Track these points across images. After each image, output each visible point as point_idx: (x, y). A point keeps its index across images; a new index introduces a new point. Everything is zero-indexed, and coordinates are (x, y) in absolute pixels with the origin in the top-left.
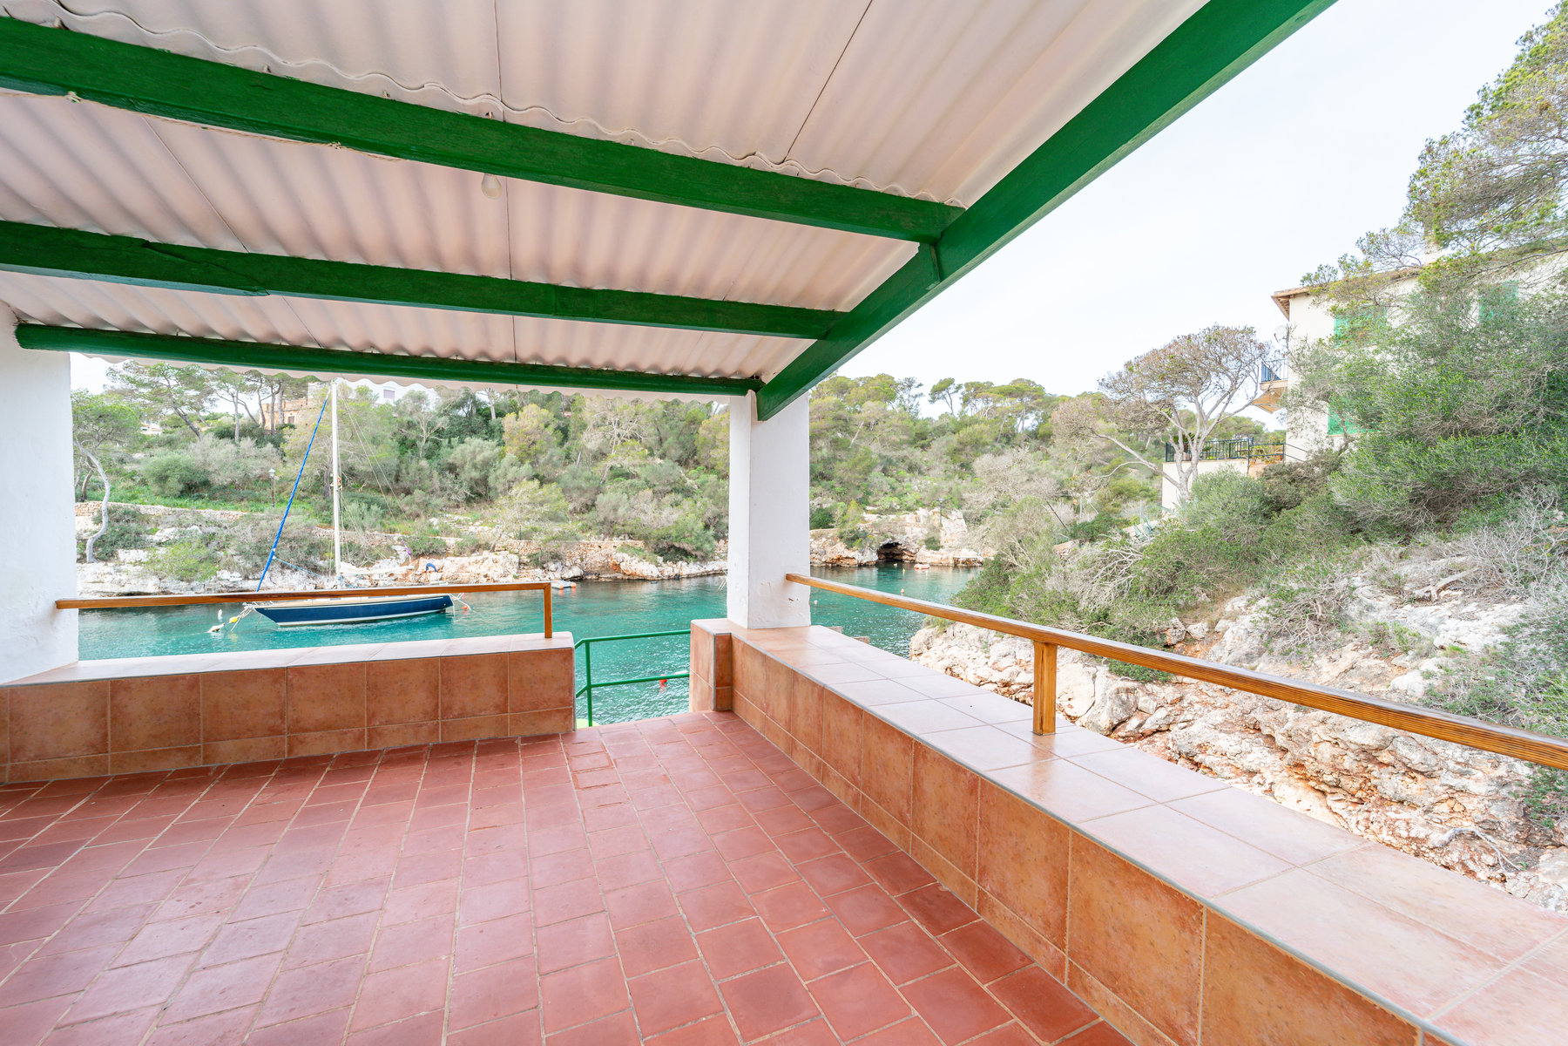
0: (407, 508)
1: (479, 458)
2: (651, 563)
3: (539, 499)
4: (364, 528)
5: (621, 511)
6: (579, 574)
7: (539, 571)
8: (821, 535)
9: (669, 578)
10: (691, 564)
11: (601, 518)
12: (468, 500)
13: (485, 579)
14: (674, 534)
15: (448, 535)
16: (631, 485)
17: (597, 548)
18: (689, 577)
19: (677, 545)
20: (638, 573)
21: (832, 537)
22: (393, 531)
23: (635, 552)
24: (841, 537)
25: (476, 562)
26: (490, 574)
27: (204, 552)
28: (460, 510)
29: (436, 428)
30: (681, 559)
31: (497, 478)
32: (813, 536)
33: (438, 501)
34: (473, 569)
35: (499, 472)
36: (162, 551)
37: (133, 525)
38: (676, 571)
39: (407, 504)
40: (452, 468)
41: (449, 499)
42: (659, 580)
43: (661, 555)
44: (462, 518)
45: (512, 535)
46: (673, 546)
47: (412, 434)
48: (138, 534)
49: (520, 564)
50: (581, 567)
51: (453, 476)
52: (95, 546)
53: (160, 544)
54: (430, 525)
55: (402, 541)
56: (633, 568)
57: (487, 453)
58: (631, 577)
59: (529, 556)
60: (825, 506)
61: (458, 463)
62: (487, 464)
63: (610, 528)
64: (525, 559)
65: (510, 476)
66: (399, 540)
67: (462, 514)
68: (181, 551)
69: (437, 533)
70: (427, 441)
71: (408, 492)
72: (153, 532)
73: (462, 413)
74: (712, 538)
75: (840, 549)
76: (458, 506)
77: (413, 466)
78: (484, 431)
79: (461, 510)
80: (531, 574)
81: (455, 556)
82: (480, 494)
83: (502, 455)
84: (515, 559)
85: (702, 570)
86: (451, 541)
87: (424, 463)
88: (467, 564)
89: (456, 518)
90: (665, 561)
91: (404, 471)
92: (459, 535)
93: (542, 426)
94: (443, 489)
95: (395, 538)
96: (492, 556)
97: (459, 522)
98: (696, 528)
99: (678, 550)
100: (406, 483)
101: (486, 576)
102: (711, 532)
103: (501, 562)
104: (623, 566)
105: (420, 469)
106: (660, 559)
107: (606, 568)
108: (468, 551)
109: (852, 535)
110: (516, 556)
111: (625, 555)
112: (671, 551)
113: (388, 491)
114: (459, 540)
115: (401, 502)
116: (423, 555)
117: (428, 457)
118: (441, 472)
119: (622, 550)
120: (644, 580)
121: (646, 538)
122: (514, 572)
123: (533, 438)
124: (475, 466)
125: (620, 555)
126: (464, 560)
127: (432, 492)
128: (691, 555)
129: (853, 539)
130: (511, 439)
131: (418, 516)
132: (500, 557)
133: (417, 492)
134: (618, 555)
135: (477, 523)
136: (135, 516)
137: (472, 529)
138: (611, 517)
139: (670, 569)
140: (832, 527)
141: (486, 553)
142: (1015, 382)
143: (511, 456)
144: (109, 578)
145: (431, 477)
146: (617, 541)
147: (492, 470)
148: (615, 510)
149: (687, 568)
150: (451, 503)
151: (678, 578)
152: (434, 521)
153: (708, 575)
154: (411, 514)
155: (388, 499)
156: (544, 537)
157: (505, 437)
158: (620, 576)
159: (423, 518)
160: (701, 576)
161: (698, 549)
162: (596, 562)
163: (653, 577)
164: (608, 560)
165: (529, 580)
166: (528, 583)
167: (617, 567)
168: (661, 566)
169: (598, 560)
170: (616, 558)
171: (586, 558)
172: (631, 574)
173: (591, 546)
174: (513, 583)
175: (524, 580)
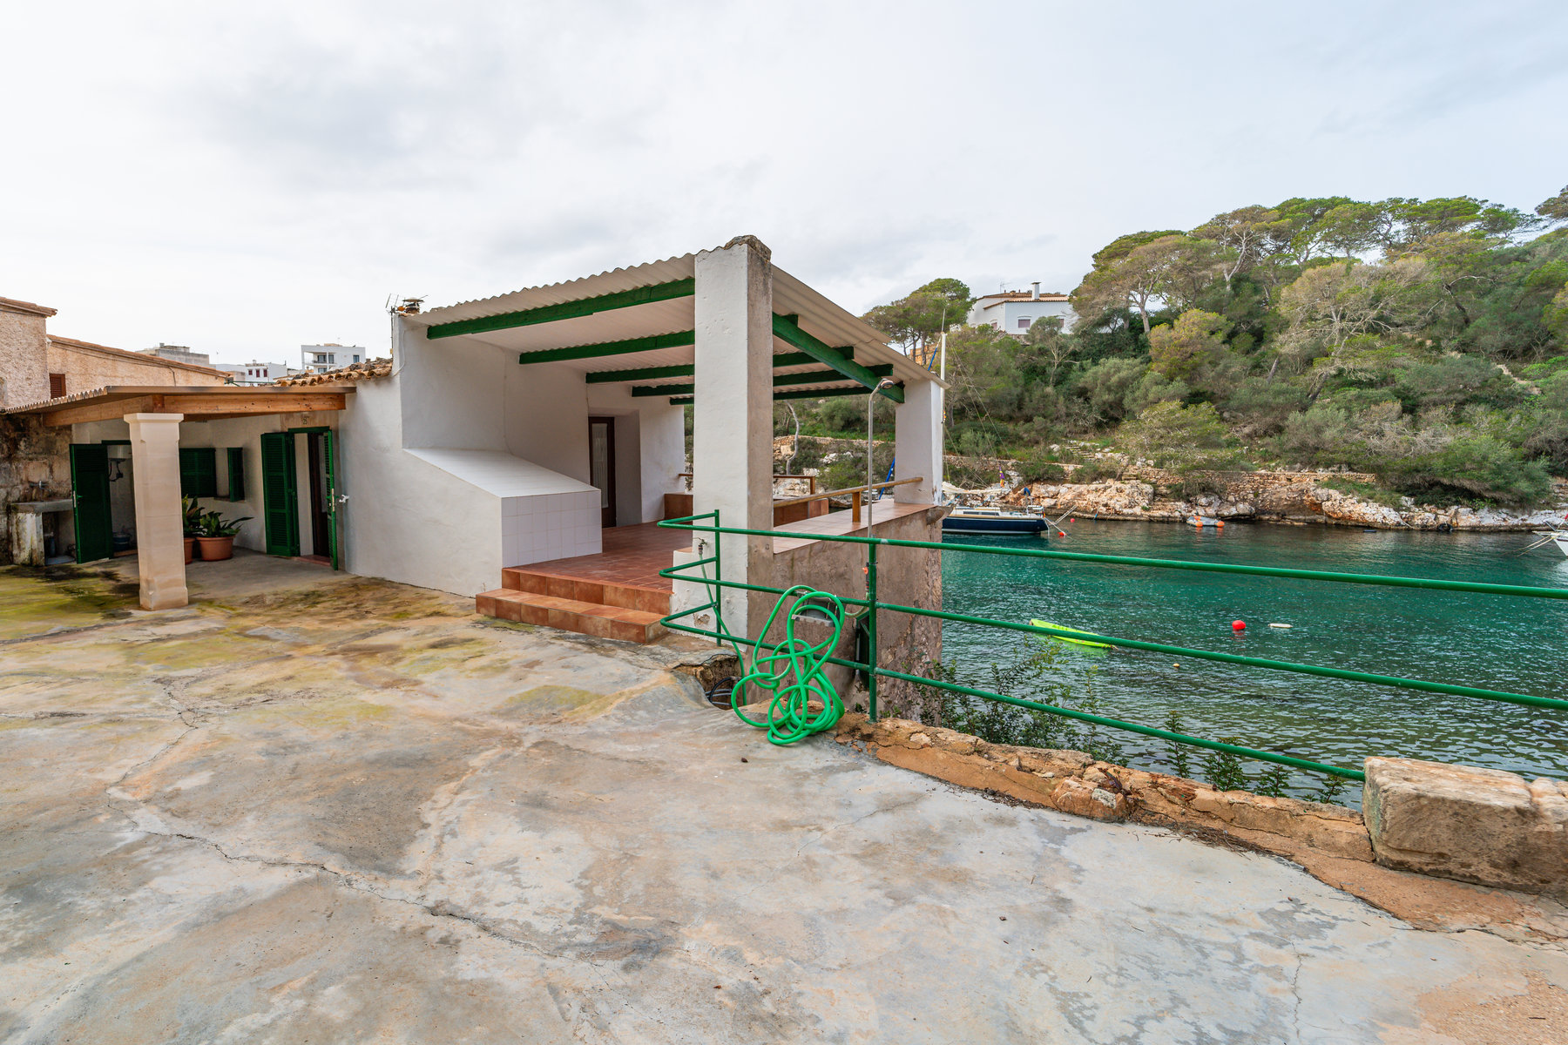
0: (1025, 435)
1: (1114, 379)
2: (1385, 504)
4: (978, 455)
6: (1247, 512)
7: (1181, 505)
9: (1425, 529)
10: (1482, 511)
11: (1295, 442)
12: (1099, 426)
13: (1105, 509)
15: (1068, 462)
16: (1359, 397)
17: (1284, 482)
18: (1473, 530)
19: (1448, 477)
20: (1355, 516)
22: (1008, 457)
23: (1348, 488)
25: (1097, 490)
26: (1111, 503)
27: (852, 472)
28: (1087, 436)
29: (1069, 351)
30: (1457, 503)
31: (1135, 400)
33: (1059, 427)
34: (1092, 497)
35: (1137, 394)
36: (827, 470)
37: (812, 451)
38: (1443, 519)
39: (1026, 432)
40: (1083, 393)
41: (1076, 426)
42: (1401, 531)
43: (1411, 494)
44: (1088, 444)
45: (1151, 462)
46: (1440, 481)
47: (1042, 360)
48: (815, 457)
49: (1155, 494)
50: (1253, 504)
51: (1081, 400)
52: (791, 465)
53: (827, 465)
54: (1050, 451)
55: (1017, 467)
56: (1346, 510)
57: (1123, 374)
58: (1340, 522)
59: (1169, 487)
61: (1089, 386)
62: (1123, 385)
63: (1310, 456)
64: (1163, 490)
65: (1151, 397)
66: (1013, 466)
67: (1090, 440)
68: (838, 469)
69: (1056, 460)
70: (1058, 366)
71: (1029, 419)
72: (823, 456)
73: (1106, 330)
74: (1542, 473)
76: (1086, 432)
77: (1037, 393)
78: (1131, 348)
79: (1091, 435)
80: (1169, 507)
81: (1073, 483)
82: (1111, 418)
83: (1143, 374)
84: (1148, 488)
85: (1512, 522)
86: (1069, 468)
87: (1049, 389)
88: (1085, 492)
89: (1082, 444)
90: (1418, 504)
91: (1027, 399)
92: (1081, 461)
93: (1205, 334)
94: (1068, 415)
95: (1009, 464)
96: (1118, 484)
97: (1084, 449)
98: (1492, 457)
100: (1027, 411)
101: (1106, 505)
102: (1543, 462)
103: (1127, 491)
104: (1326, 506)
105: (1045, 396)
106: (1406, 501)
107: (1297, 507)
108: (1087, 478)
110: (1148, 486)
111: (1331, 491)
112: (1435, 488)
113: (1010, 419)
114: (1079, 466)
115: (1020, 428)
116: (1038, 480)
117: (1057, 384)
118: (1068, 398)
119: (1329, 484)
121: (1381, 469)
122: (1144, 504)
123: (1189, 350)
124: (1109, 390)
125: (1322, 492)
126: (1083, 488)
127: (1057, 418)
128: (1482, 498)
130: (1160, 353)
131: (1037, 442)
132: (1127, 487)
133: (1035, 419)
134: (1319, 491)
135: (1107, 450)
136: (814, 445)
137: (1099, 455)
138: (1312, 441)
139: (1425, 516)
141: (1110, 482)
143: (1155, 372)
144: (797, 487)
145: (1055, 404)
146: (1323, 474)
147: (1127, 392)
149: (1470, 516)
150: (1077, 429)
151: (1446, 529)
152: (1055, 447)
154: (1029, 441)
155: (1010, 427)
156: (1180, 465)
157: (1152, 352)
158: (1321, 519)
159: (1042, 445)
161: (1501, 488)
162: (1281, 499)
163: (1386, 524)
164: (1305, 498)
165: (1166, 514)
166: (1163, 517)
167: (1316, 507)
168: (1408, 509)
169: (1284, 496)
170: (1316, 496)
171: (1264, 492)
172: (1343, 518)
173: (1275, 478)
174: (1142, 515)
175: (1157, 513)
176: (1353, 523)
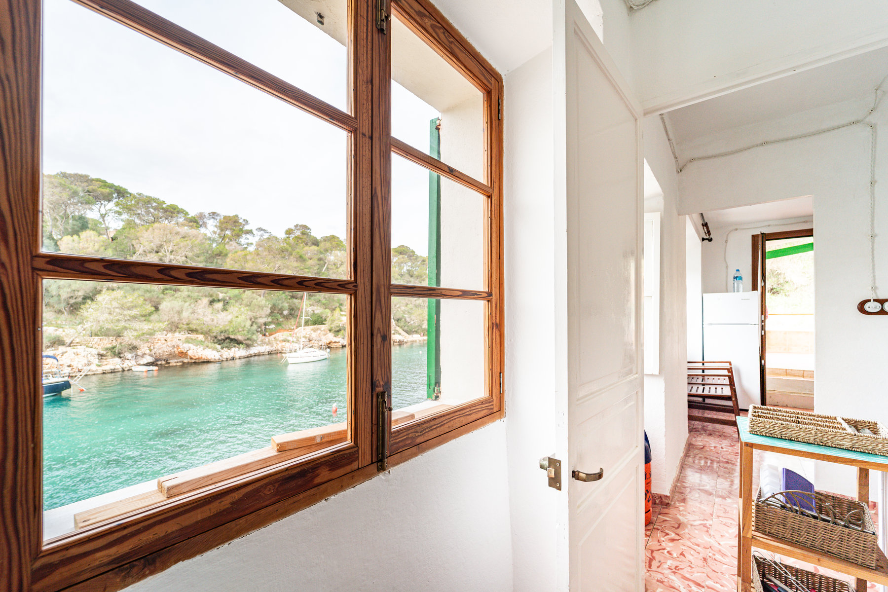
2: (212, 350)
3: (129, 304)
5: (185, 314)
6: (152, 360)
7: (117, 360)
8: (318, 329)
9: (227, 360)
10: (241, 349)
14: (231, 330)
17: (164, 342)
18: (239, 358)
19: (232, 337)
20: (203, 357)
21: (324, 330)
23: (198, 343)
24: (330, 331)
26: (75, 364)
30: (235, 346)
32: (312, 330)
38: (231, 354)
42: (220, 362)
43: (219, 344)
45: (83, 333)
46: (228, 338)
49: (99, 355)
50: (151, 355)
56: (198, 354)
58: (197, 361)
59: (105, 349)
60: (316, 312)
63: (174, 327)
64: (103, 352)
75: (331, 337)
80: (111, 362)
84: (94, 351)
85: (248, 353)
90: (222, 348)
99: (232, 340)
101: (69, 366)
103: (83, 354)
104: (190, 353)
106: (219, 347)
107: (172, 355)
109: (338, 329)
111: (190, 345)
112: (228, 340)
119: (186, 342)
120: (208, 362)
121: (206, 333)
122: (96, 362)
125: (186, 346)
128: (242, 343)
129: (338, 331)
132: (80, 349)
134: (184, 345)
138: (176, 319)
139: (227, 353)
140: (325, 324)
141: (62, 348)
142: (399, 246)
148: (179, 312)
149: (238, 352)
151: (232, 359)
153: (251, 356)
156: (135, 333)
158: (186, 361)
160: (248, 357)
161: (248, 339)
162: (164, 352)
163: (215, 359)
164: (175, 349)
165: (113, 367)
166: (111, 369)
167: (183, 354)
168: (220, 351)
169: (166, 350)
170: (183, 348)
171: (154, 348)
172: (198, 359)
173: (158, 340)
174: (97, 370)
175: (107, 368)
176: (202, 360)
